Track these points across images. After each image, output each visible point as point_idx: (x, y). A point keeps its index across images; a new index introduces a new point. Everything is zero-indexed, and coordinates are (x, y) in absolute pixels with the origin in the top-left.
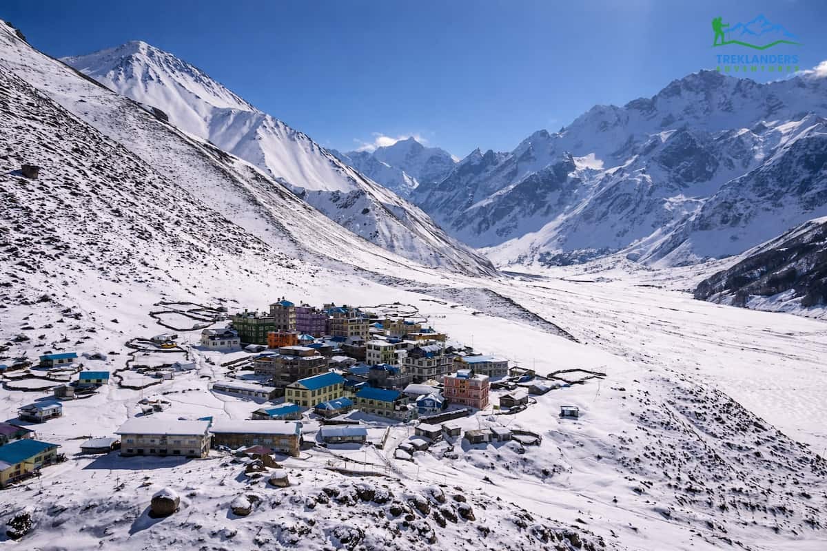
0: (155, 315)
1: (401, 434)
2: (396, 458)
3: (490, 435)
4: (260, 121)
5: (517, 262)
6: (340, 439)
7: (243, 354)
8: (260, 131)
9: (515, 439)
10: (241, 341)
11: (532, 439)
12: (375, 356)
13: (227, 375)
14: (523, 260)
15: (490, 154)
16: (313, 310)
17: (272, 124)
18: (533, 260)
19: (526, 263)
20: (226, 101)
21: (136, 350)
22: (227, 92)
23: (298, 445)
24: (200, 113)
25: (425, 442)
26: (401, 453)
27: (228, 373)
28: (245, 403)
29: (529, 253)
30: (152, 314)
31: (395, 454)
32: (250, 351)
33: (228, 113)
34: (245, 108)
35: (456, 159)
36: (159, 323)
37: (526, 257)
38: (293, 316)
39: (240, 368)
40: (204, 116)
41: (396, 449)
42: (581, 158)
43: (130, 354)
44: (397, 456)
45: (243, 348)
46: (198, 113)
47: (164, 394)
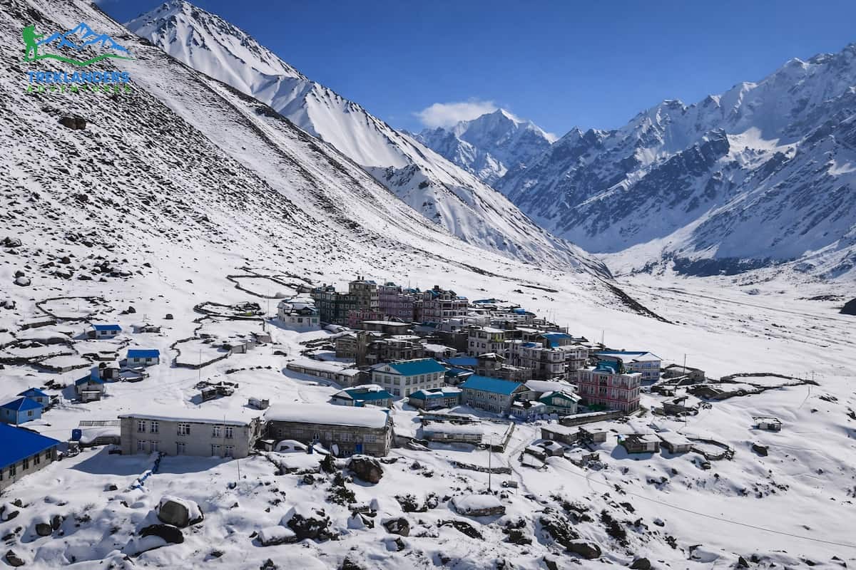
0: (234, 279)
1: (526, 435)
2: (524, 465)
3: (656, 443)
4: (308, 89)
5: (643, 271)
6: (446, 436)
7: (323, 334)
8: (309, 98)
9: (695, 451)
10: (321, 320)
11: (721, 451)
12: (480, 345)
13: (304, 353)
14: (651, 268)
15: (591, 135)
16: (399, 290)
17: (322, 92)
18: (665, 268)
19: (655, 271)
20: (275, 67)
21: (204, 316)
22: (274, 57)
23: (388, 442)
24: (247, 81)
25: (561, 447)
26: (529, 459)
27: (307, 351)
28: (324, 388)
29: (660, 259)
30: (230, 278)
31: (521, 459)
32: (330, 331)
33: (275, 79)
34: (294, 75)
35: (551, 138)
36: (237, 287)
37: (656, 264)
38: (375, 298)
39: (321, 347)
40: (251, 84)
41: (523, 453)
42: (737, 136)
43: (197, 321)
44: (524, 462)
45: (323, 328)
46: (245, 81)
47: (228, 372)
